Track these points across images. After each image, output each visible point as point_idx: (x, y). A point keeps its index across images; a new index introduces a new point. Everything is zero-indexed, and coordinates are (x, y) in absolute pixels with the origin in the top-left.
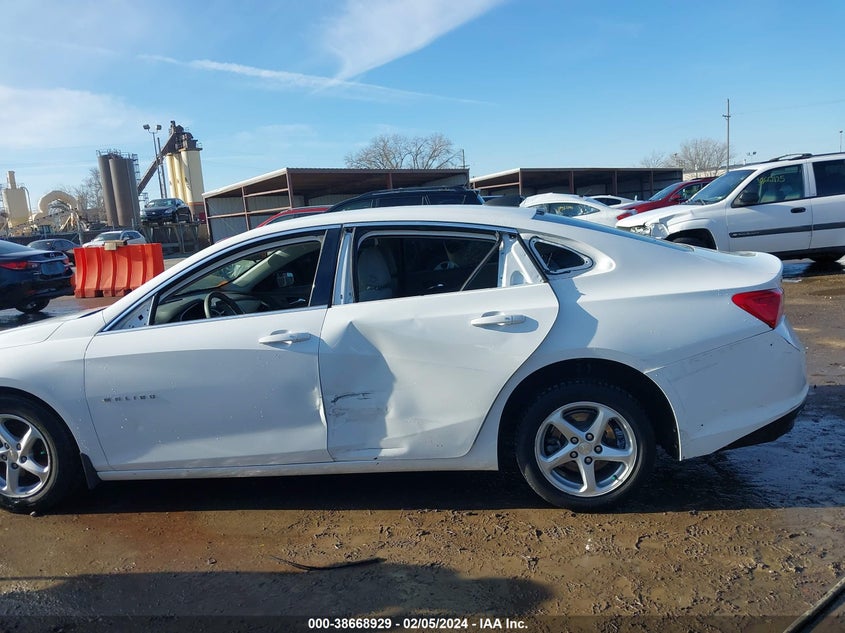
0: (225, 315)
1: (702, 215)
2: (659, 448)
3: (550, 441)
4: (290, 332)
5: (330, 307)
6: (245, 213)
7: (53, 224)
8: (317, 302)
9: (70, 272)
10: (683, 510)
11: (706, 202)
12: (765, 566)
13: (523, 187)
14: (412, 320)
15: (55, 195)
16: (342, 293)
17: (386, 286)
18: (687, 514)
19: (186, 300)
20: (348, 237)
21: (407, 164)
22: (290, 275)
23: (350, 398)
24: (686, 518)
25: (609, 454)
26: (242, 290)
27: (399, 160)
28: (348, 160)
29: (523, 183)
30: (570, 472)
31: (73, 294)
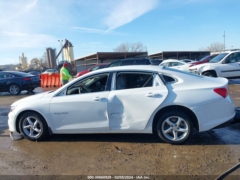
0: (84, 93)
1: (213, 66)
2: (194, 128)
3: (166, 126)
4: (100, 97)
5: (110, 91)
6: (85, 65)
7: (34, 67)
8: (107, 90)
9: (40, 81)
10: (201, 145)
11: (215, 62)
12: (220, 159)
13: (163, 57)
14: (131, 95)
15: (35, 59)
16: (113, 87)
17: (124, 86)
18: (201, 146)
19: (74, 89)
20: (115, 74)
21: (130, 51)
22: (99, 82)
23: (115, 114)
24: (201, 147)
25: (181, 130)
26: (88, 86)
27: (128, 49)
28: (114, 49)
29: (163, 55)
30: (171, 134)
31: (41, 87)
